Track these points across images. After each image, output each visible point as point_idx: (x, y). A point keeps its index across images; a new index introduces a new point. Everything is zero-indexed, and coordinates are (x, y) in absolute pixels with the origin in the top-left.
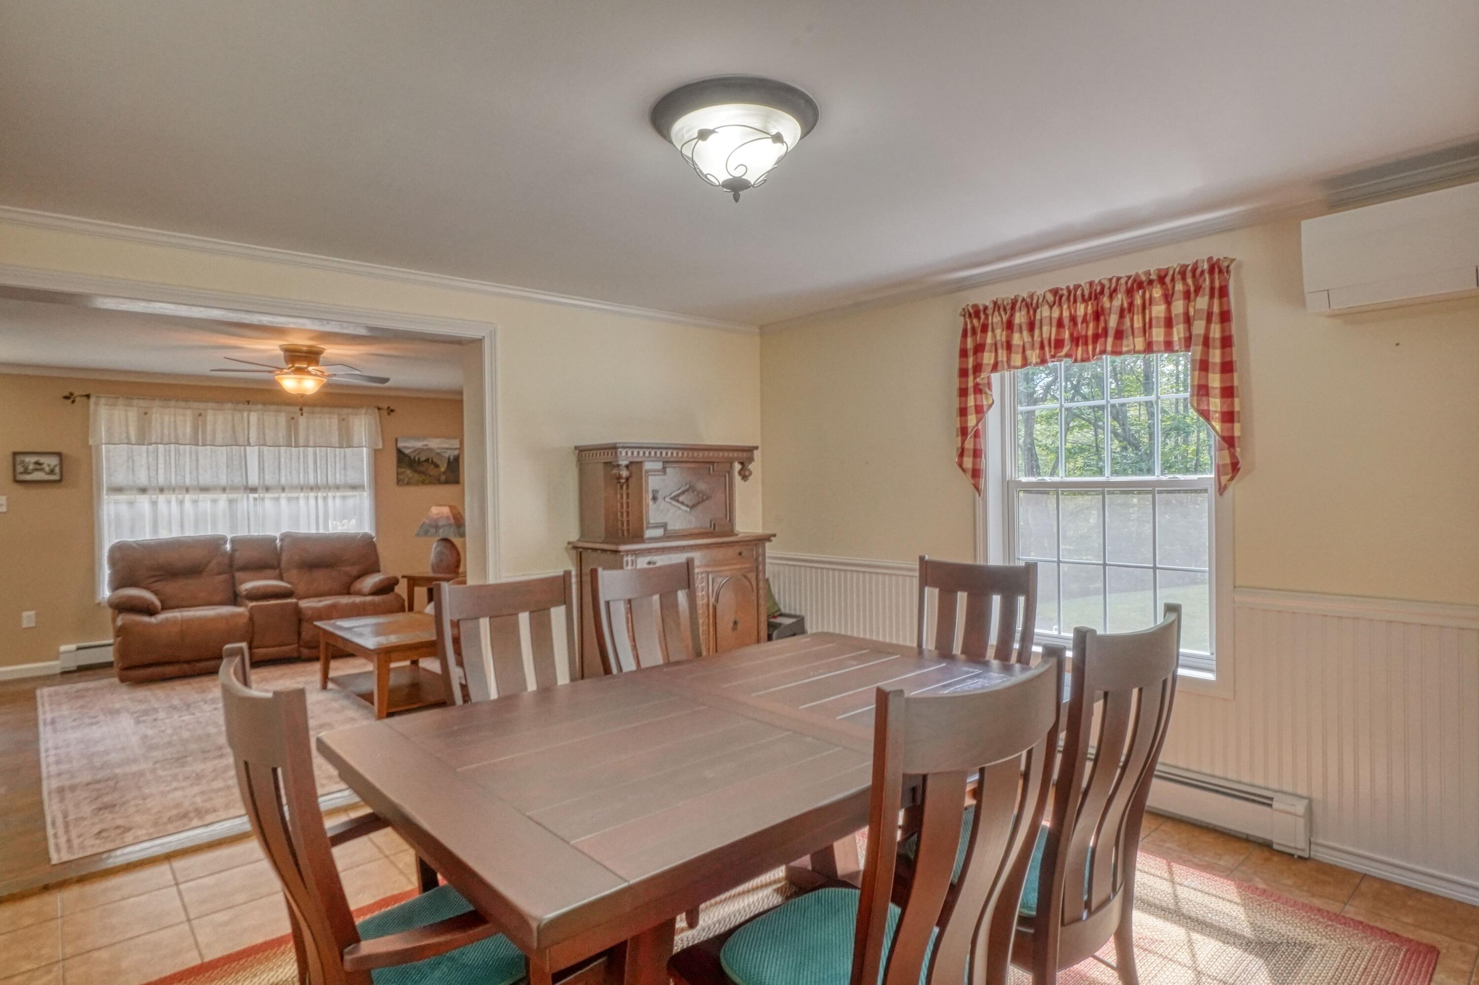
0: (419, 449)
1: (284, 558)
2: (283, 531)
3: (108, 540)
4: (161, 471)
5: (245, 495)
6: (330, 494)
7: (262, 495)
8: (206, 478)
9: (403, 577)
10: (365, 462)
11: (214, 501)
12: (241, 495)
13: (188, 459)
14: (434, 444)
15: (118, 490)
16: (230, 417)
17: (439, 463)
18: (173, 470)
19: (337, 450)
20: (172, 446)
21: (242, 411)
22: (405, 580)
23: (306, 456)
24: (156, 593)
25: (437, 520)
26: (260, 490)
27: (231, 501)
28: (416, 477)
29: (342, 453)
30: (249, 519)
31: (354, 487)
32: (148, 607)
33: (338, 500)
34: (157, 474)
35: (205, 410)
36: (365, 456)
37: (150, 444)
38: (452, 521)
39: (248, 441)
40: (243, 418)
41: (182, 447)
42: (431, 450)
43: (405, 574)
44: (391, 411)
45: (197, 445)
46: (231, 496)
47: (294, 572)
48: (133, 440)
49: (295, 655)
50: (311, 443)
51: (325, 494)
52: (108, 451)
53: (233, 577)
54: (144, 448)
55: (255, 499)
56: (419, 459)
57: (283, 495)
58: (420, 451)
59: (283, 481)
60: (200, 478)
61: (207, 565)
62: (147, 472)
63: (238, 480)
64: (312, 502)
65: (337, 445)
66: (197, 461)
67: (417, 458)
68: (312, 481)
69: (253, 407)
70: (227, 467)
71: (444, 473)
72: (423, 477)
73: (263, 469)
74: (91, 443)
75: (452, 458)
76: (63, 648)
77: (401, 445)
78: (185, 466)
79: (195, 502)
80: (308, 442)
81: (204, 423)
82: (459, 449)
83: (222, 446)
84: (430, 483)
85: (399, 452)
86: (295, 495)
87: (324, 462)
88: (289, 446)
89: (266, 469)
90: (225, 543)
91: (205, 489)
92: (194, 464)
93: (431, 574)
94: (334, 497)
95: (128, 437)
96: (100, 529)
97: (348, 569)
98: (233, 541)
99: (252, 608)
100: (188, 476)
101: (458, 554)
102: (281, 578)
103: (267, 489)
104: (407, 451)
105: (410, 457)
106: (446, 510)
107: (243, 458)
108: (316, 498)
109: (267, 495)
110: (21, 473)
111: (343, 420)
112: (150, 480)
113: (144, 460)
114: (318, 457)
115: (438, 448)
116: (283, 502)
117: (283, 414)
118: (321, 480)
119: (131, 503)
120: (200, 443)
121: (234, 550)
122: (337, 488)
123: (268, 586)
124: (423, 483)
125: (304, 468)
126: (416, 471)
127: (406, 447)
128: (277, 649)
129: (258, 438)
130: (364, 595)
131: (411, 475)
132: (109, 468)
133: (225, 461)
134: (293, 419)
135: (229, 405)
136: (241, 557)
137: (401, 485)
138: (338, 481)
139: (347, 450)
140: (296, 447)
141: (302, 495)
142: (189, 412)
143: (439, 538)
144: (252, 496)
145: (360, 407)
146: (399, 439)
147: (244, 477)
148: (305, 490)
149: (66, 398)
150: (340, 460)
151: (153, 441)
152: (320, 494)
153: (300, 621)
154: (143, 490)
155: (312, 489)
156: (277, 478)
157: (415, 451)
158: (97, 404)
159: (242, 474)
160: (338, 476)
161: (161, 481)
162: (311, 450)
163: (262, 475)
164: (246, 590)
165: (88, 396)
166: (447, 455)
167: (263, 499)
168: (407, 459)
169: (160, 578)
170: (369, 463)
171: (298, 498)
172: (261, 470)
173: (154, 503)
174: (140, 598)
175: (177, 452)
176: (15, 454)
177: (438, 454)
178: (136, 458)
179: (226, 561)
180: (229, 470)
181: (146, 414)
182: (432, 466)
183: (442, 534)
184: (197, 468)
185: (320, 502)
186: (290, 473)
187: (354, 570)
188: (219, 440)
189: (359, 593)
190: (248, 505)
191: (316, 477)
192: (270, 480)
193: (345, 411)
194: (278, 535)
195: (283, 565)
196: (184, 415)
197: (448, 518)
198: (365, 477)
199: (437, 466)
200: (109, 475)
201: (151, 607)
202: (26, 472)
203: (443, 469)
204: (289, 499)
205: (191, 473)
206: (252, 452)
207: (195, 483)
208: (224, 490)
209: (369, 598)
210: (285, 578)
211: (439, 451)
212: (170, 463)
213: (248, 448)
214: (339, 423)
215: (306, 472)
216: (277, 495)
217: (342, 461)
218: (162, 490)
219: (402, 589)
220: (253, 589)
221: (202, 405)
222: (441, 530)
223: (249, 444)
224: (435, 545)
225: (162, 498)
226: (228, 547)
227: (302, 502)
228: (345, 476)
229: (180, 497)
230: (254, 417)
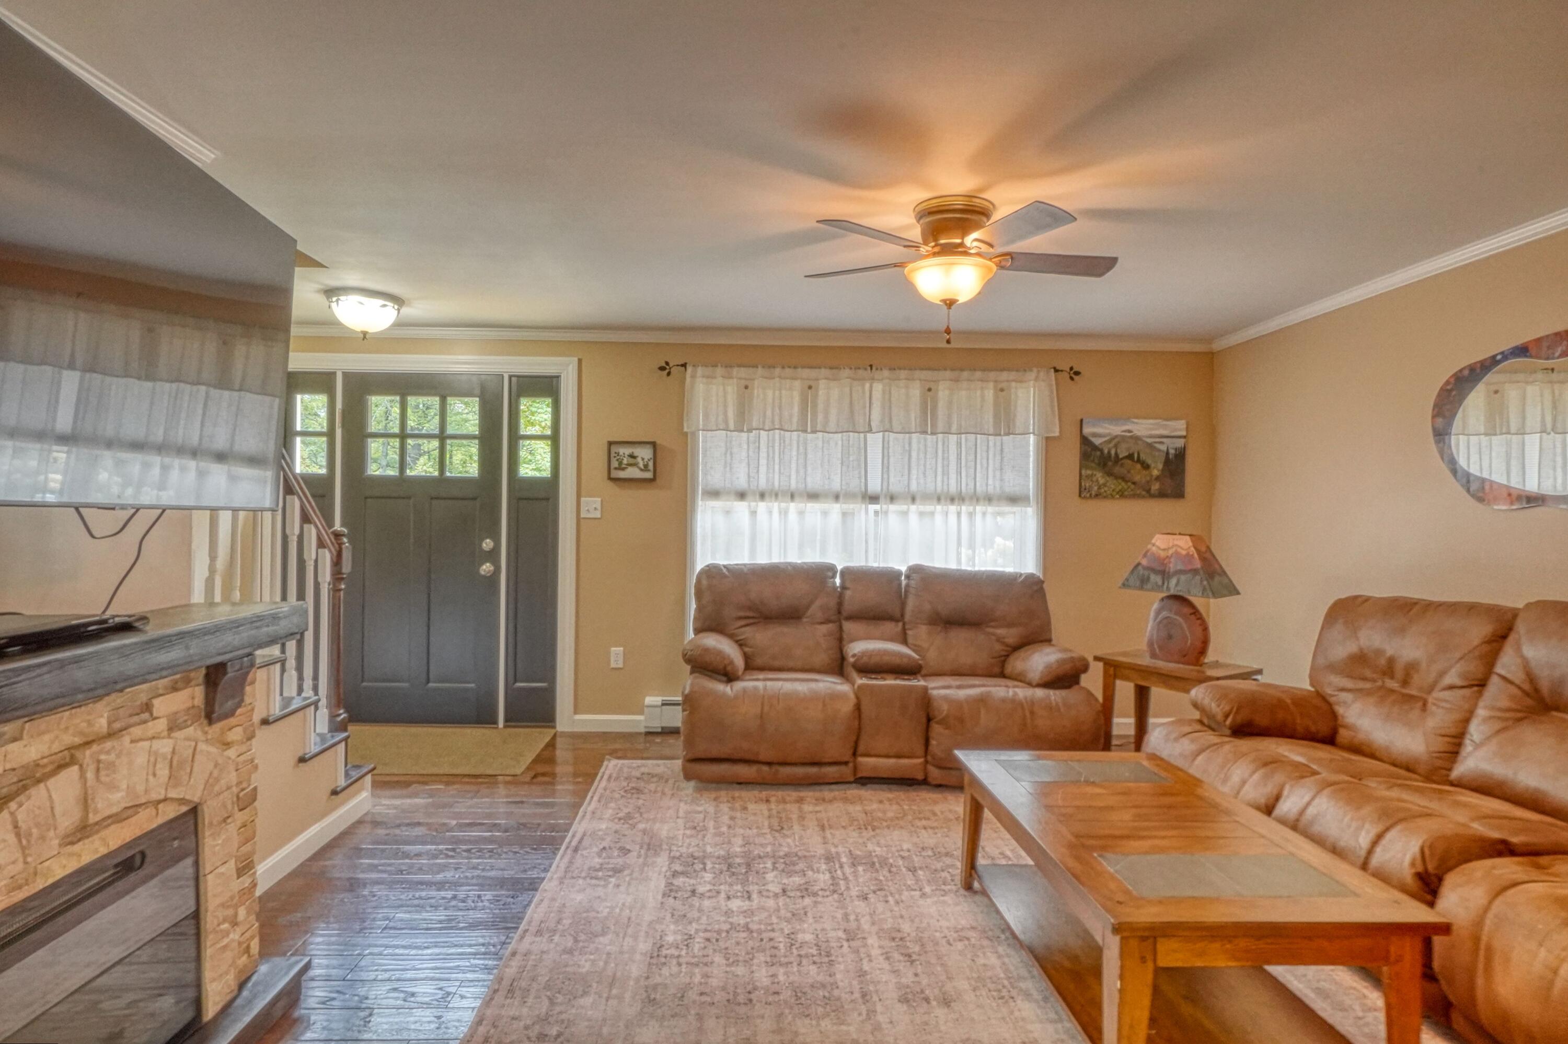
0: (1116, 437)
1: (911, 603)
2: (912, 562)
3: (701, 561)
4: (763, 469)
5: (864, 506)
6: (978, 508)
7: (885, 507)
8: (815, 481)
9: (1097, 659)
10: (1031, 459)
11: (825, 514)
12: (858, 506)
13: (794, 453)
14: (1143, 428)
15: (714, 494)
16: (847, 390)
17: (1149, 461)
18: (777, 467)
19: (991, 438)
20: (777, 431)
21: (863, 379)
22: (1100, 665)
23: (946, 450)
24: (741, 644)
25: (1163, 562)
26: (882, 499)
27: (844, 514)
28: (1112, 484)
29: (998, 444)
30: (867, 542)
31: (1014, 500)
32: (725, 668)
33: (989, 518)
34: (758, 471)
35: (817, 380)
36: (1031, 448)
37: (750, 431)
38: (1198, 564)
39: (870, 425)
40: (864, 392)
41: (787, 434)
42: (1137, 439)
43: (1099, 653)
44: (1075, 373)
45: (805, 431)
46: (845, 506)
47: (923, 629)
48: (732, 426)
49: (920, 776)
50: (954, 428)
51: (971, 508)
52: (705, 437)
53: (841, 628)
54: (744, 435)
55: (876, 513)
56: (1116, 454)
57: (913, 508)
58: (1117, 440)
59: (914, 487)
60: (809, 479)
61: (808, 607)
62: (746, 470)
63: (855, 484)
64: (953, 518)
65: (991, 431)
66: (806, 454)
67: (1113, 452)
68: (953, 489)
69: (877, 374)
70: (842, 464)
71: (1158, 478)
72: (1123, 484)
73: (888, 468)
74: (685, 430)
75: (1172, 451)
76: (649, 700)
77: (1087, 430)
78: (790, 462)
79: (801, 513)
80: (950, 427)
81: (816, 396)
82: (1185, 437)
83: (836, 433)
84: (1135, 496)
85: (1085, 440)
86: (929, 508)
87: (972, 457)
88: (925, 432)
89: (892, 468)
90: (834, 576)
91: (813, 496)
92: (801, 461)
93: (1146, 661)
94: (984, 514)
95: (726, 421)
96: (693, 545)
97: (1001, 632)
98: (845, 573)
99: (861, 687)
100: (793, 477)
101: (1205, 629)
102: (905, 642)
103: (892, 498)
104: (1097, 441)
105: (1101, 451)
106: (1184, 544)
107: (863, 451)
108: (959, 514)
109: (892, 507)
110: (616, 468)
111: (1002, 390)
112: (749, 482)
113: (744, 454)
114: (963, 449)
115: (1151, 436)
116: (913, 518)
117: (917, 384)
118: (967, 485)
119: (728, 512)
120: (809, 430)
121: (844, 587)
122: (989, 499)
123: (886, 652)
124: (1122, 495)
125: (943, 466)
126: (1110, 474)
127: (1095, 435)
128: (892, 761)
129: (882, 421)
130: (1030, 684)
131: (1101, 481)
132: (705, 464)
133: (840, 456)
134: (930, 390)
135: (846, 372)
136: (854, 600)
137: (1085, 498)
138: (991, 489)
139: (1005, 438)
140: (933, 434)
141: (939, 508)
142: (797, 384)
143: (1164, 595)
144: (873, 507)
145: (1025, 369)
146: (1084, 421)
147: (863, 480)
148: (943, 501)
149: (662, 369)
150: (995, 455)
151: (754, 425)
152: (964, 508)
153: (929, 720)
154: (742, 496)
155: (952, 500)
156: (906, 483)
157: (1110, 441)
158: (693, 377)
159: (860, 473)
160: (990, 482)
161: (763, 484)
162: (953, 438)
163: (885, 476)
164: (854, 656)
165: (684, 365)
166: (1163, 448)
167: (886, 513)
168: (1098, 453)
169: (751, 621)
170: (1037, 461)
171: (932, 514)
172: (886, 467)
173: (754, 513)
174: (719, 653)
175: (782, 439)
176: (610, 444)
177: (1150, 446)
178: (735, 450)
179: (833, 603)
180: (844, 468)
181: (746, 387)
182: (1139, 466)
183: (1173, 586)
184: (805, 467)
185: (964, 518)
186: (924, 474)
187: (1011, 635)
188: (832, 426)
189: (1020, 678)
190: (866, 520)
191: (959, 482)
192: (896, 485)
193: (1005, 375)
194: (903, 569)
195: (908, 617)
196: (791, 389)
197: (1189, 556)
198: (1030, 483)
199: (1146, 467)
200: (705, 474)
201: (729, 668)
202: (621, 468)
203: (1155, 473)
204: (921, 514)
205: (797, 471)
206: (875, 441)
207: (801, 486)
208: (837, 497)
209: (1040, 693)
210: (910, 640)
211: (1149, 440)
212: (773, 458)
213: (869, 435)
214: (996, 397)
215: (946, 473)
216: (904, 507)
217: (998, 457)
218: (762, 496)
219: (1093, 680)
220: (864, 653)
221: (813, 373)
222: (1173, 581)
223: (870, 431)
224: (1156, 606)
225: (762, 506)
226: (838, 581)
227: (938, 518)
228: (1002, 480)
229: (783, 505)
230: (878, 388)
